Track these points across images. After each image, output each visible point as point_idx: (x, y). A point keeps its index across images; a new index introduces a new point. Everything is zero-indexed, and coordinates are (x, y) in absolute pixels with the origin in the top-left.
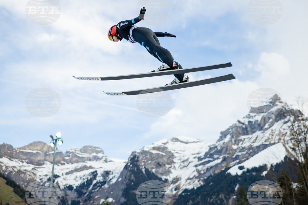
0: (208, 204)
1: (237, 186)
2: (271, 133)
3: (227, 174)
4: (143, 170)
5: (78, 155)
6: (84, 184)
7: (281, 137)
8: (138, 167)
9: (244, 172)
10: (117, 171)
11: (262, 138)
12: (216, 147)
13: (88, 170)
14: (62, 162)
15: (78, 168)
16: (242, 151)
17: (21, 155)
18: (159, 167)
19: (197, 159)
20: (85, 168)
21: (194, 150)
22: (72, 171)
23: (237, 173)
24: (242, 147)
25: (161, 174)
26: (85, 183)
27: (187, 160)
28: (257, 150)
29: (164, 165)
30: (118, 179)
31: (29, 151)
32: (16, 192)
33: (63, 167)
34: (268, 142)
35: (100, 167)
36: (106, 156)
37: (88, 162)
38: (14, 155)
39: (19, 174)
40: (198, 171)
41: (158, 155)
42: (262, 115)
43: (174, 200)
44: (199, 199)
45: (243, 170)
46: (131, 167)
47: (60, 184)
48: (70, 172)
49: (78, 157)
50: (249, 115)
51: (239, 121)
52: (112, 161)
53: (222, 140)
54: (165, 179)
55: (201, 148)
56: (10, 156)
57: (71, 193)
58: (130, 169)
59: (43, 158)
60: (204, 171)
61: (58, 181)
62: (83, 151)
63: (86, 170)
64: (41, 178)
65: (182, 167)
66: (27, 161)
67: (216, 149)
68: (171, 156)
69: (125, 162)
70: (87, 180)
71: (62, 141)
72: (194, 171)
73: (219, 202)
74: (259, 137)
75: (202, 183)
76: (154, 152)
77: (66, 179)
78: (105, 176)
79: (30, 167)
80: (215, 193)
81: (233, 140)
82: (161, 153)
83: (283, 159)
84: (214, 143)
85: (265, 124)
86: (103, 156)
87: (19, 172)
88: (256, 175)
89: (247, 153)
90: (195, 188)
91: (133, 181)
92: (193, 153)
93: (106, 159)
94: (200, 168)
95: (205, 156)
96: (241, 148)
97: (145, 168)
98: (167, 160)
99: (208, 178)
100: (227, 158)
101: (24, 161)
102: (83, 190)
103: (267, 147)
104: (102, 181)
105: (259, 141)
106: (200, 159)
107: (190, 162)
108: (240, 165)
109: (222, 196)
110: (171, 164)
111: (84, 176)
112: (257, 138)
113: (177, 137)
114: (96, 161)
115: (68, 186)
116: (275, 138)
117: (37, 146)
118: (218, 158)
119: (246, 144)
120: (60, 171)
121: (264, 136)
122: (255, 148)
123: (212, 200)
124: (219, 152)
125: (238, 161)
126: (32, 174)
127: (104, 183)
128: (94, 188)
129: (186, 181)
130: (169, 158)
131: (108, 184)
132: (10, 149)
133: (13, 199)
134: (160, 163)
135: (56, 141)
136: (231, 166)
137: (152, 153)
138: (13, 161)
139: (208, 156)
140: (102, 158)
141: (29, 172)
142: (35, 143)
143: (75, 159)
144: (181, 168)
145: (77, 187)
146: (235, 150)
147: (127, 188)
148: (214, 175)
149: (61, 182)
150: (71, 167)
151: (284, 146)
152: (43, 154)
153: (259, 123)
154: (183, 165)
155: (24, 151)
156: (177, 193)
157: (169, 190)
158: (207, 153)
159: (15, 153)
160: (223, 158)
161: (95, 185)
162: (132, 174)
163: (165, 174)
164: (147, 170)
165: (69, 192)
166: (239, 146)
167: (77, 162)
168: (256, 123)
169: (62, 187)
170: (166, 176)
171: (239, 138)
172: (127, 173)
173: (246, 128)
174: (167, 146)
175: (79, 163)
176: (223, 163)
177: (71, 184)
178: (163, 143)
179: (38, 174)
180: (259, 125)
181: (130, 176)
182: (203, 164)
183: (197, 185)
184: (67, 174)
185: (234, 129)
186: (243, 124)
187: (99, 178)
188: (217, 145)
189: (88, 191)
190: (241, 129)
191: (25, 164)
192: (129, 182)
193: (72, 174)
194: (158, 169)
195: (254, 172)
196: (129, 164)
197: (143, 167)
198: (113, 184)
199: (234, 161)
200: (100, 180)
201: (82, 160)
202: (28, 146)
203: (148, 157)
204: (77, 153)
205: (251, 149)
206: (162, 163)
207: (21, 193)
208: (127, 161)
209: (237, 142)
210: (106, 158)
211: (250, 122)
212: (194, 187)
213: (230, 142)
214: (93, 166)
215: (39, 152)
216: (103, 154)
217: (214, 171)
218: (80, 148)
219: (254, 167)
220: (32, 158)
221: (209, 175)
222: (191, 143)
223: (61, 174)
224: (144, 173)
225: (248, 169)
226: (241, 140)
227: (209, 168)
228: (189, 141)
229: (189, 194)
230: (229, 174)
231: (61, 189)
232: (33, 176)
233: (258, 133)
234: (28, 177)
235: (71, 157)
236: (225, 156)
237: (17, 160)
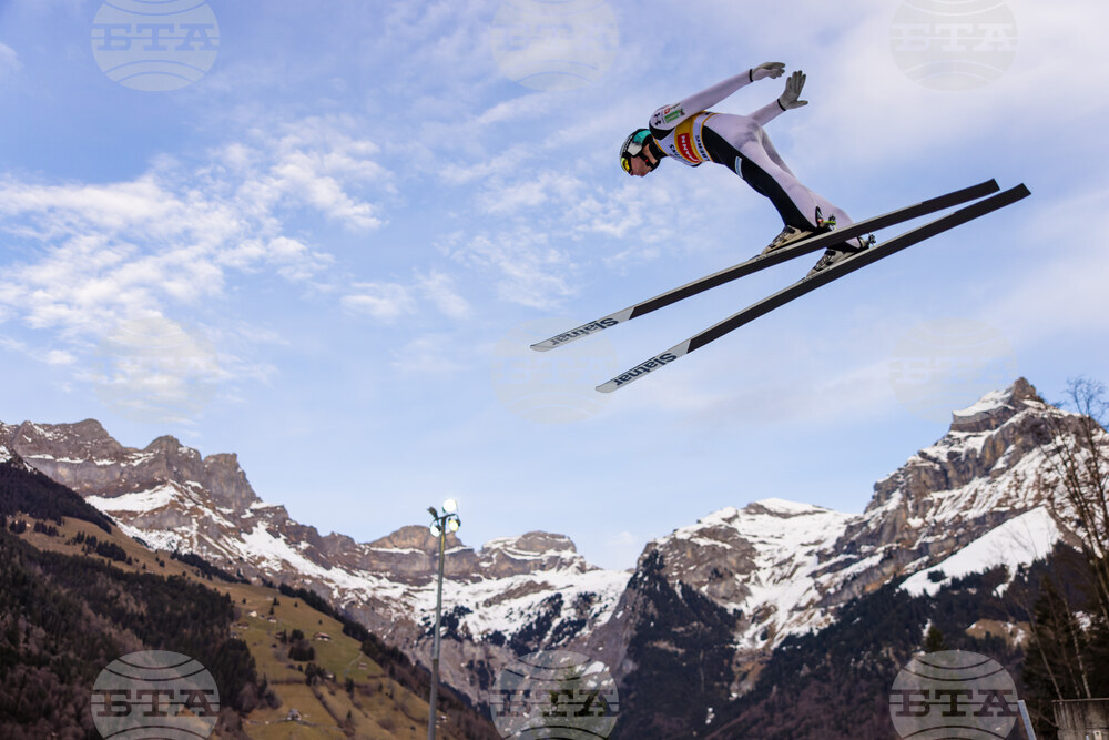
0: (851, 673)
1: (928, 626)
2: (1014, 483)
3: (898, 594)
4: (678, 589)
5: (512, 556)
6: (529, 627)
7: (1042, 493)
8: (663, 581)
9: (942, 587)
10: (611, 594)
11: (990, 496)
12: (866, 523)
13: (538, 592)
14: (475, 575)
15: (513, 587)
16: (936, 532)
17: (374, 562)
18: (718, 579)
19: (814, 558)
20: (532, 587)
21: (806, 533)
22: (498, 595)
23: (925, 591)
24: (935, 521)
25: (724, 598)
26: (534, 626)
27: (790, 559)
28: (979, 529)
29: (731, 575)
30: (615, 613)
31: (394, 550)
32: (368, 651)
33: (477, 586)
34: (1007, 506)
35: (567, 583)
36: (582, 557)
37: (538, 572)
38: (358, 560)
39: (373, 609)
40: (821, 589)
41: (714, 549)
42: (986, 434)
43: (761, 663)
44: (826, 661)
45: (942, 582)
46: (646, 583)
47: (473, 630)
48: (494, 598)
49: (513, 560)
50: (950, 436)
51: (923, 455)
52: (597, 569)
53: (881, 505)
54: (735, 610)
55: (825, 528)
56: (348, 565)
57: (500, 652)
58: (642, 586)
59: (428, 567)
60: (835, 586)
61: (466, 623)
62: (522, 546)
63: (535, 592)
64: (426, 615)
65: (778, 578)
66: (388, 574)
67: (864, 528)
68: (747, 551)
69: (629, 571)
70: (539, 618)
71: (458, 522)
72: (810, 589)
73: (880, 667)
74: (983, 494)
75: (833, 620)
76: (703, 542)
77: (486, 616)
78: (582, 606)
79: (397, 591)
80: (868, 646)
81: (910, 504)
82: (720, 544)
83: (1051, 549)
84: (861, 514)
85: (996, 459)
86: (574, 557)
87: (373, 602)
88: (977, 593)
89: (949, 537)
90: (816, 632)
91: (652, 618)
92: (805, 542)
93: (583, 564)
94: (824, 579)
95: (838, 548)
96: (933, 524)
97: (681, 583)
98: (738, 562)
99: (845, 607)
100: (895, 551)
101: (382, 574)
102: (529, 643)
103: (1005, 521)
104: (573, 619)
105: (981, 505)
106: (822, 556)
107: (797, 566)
108: (932, 569)
109: (888, 653)
110: (748, 573)
111: (530, 607)
112: (974, 496)
113: (759, 503)
114: (558, 570)
115: (490, 633)
116: (1026, 494)
117: (410, 537)
118: (871, 554)
119: (947, 514)
120: (469, 597)
121: (994, 490)
122: (971, 523)
123: (862, 662)
124: (874, 538)
125: (926, 559)
126: (403, 607)
127: (580, 624)
128: (556, 638)
129: (790, 616)
130: (742, 557)
131: (590, 628)
132: (348, 547)
133: (361, 668)
134: (721, 571)
135: (444, 523)
136: (909, 572)
137: (698, 545)
138: (357, 576)
139: (845, 547)
140: (571, 562)
141: (396, 601)
142: (406, 529)
143: (505, 566)
144: (774, 582)
145: (513, 635)
146: (917, 531)
147: (638, 636)
148: (864, 596)
149: (475, 624)
150: (497, 586)
151: (1053, 514)
152: (428, 557)
153: (978, 456)
154: (778, 572)
155: (380, 550)
156: (768, 645)
157: (747, 640)
158: (840, 541)
159: (359, 555)
160: (884, 552)
161: (559, 629)
162: (649, 600)
163: (734, 598)
164: (686, 589)
165: (494, 650)
166: (927, 519)
167: (512, 574)
168: (971, 456)
169: (477, 637)
170: (738, 603)
171: (925, 499)
172: (637, 598)
173: (944, 472)
174: (734, 525)
175: (516, 576)
176: (887, 566)
177: (499, 630)
178: (724, 520)
179: (418, 607)
180: (979, 462)
181: (645, 605)
182: (832, 569)
183: (821, 624)
184: (488, 603)
185: (910, 476)
186: (935, 460)
187: (568, 613)
188: (867, 517)
189: (543, 646)
190: (931, 473)
191: (385, 582)
192: (642, 620)
193: (500, 603)
194: (715, 587)
195: (972, 587)
196: (640, 575)
197: (678, 581)
198: (602, 627)
199: (915, 560)
200: (569, 618)
201: (524, 567)
202: (389, 538)
203: (689, 555)
204: (509, 552)
205: (961, 527)
206: (726, 569)
207: (379, 655)
208: (634, 565)
209: (920, 509)
210: (582, 560)
211: (952, 455)
212: (811, 629)
213: (903, 511)
214: (550, 583)
215: (417, 551)
216: (574, 551)
217: (864, 588)
218: (515, 539)
219: (972, 573)
220: (401, 567)
221: (851, 597)
222: (797, 515)
223: (474, 605)
224: (680, 596)
225: (955, 580)
226: (931, 504)
227: (849, 579)
228: (792, 512)
229: (799, 647)
230: (905, 592)
231: (476, 641)
232: (407, 612)
233: (978, 483)
234: (395, 614)
235: (495, 562)
236: (891, 547)
237: (366, 574)
